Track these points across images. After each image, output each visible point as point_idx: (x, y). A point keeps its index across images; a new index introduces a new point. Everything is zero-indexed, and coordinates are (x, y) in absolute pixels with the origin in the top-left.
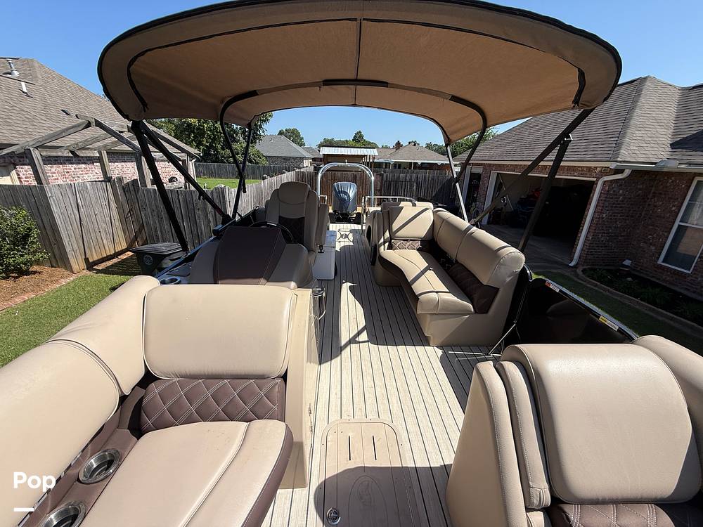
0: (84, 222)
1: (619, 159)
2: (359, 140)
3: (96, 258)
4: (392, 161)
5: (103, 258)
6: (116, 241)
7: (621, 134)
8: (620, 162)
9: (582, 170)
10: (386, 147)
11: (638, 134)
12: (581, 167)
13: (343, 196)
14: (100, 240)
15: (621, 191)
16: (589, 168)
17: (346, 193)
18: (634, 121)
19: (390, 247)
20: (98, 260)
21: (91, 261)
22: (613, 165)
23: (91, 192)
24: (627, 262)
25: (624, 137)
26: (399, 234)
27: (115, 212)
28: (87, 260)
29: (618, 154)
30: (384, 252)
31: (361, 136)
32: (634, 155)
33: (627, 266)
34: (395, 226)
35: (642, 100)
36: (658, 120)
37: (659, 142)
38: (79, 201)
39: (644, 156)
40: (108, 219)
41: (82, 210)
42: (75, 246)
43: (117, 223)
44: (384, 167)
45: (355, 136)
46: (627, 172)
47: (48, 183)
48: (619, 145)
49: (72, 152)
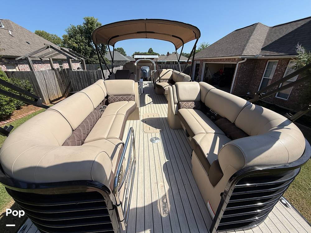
0: (47, 85)
1: (242, 55)
2: (151, 52)
3: (52, 100)
4: (166, 61)
5: (55, 100)
6: (59, 93)
7: (245, 46)
8: (243, 56)
9: (233, 60)
10: (163, 55)
11: (251, 45)
12: (232, 58)
13: (145, 71)
14: (53, 93)
15: (245, 67)
16: (235, 59)
17: (146, 70)
18: (250, 41)
19: (159, 82)
20: (53, 100)
21: (51, 100)
22: (240, 57)
23: (48, 74)
24: (248, 93)
25: (245, 47)
26: (161, 78)
27: (57, 82)
28: (50, 100)
29: (242, 53)
30: (158, 83)
31: (152, 51)
32: (248, 53)
33: (248, 95)
34: (161, 76)
35: (254, 32)
36: (259, 40)
37: (258, 48)
38: (45, 77)
39: (251, 53)
40: (55, 84)
41: (46, 81)
42: (46, 94)
43: (58, 86)
44: (162, 63)
45: (149, 51)
46: (246, 59)
47: (34, 70)
48: (243, 49)
49: (40, 58)
